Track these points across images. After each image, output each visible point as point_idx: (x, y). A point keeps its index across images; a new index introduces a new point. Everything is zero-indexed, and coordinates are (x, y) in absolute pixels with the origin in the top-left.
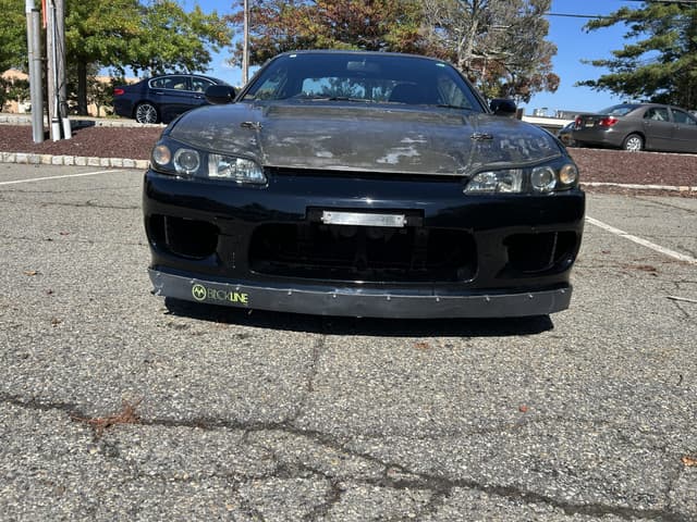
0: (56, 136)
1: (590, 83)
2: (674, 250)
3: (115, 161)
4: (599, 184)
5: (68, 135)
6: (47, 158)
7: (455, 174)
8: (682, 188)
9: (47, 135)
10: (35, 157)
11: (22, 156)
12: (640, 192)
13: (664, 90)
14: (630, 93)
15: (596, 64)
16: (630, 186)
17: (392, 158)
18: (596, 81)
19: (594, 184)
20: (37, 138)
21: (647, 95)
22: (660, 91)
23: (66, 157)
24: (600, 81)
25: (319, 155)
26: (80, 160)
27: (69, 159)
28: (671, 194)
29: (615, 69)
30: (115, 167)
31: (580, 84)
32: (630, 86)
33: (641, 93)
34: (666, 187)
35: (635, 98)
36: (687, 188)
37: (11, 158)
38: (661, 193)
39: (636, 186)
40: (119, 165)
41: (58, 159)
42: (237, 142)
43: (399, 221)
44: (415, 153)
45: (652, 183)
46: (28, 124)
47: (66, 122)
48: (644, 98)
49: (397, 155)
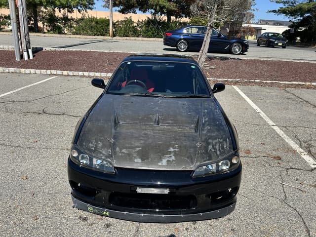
0: (26, 58)
1: (274, 11)
2: (293, 139)
3: (54, 72)
4: (270, 81)
5: (31, 57)
6: (23, 70)
7: (189, 169)
8: (308, 83)
9: (22, 57)
10: (18, 70)
11: (12, 70)
12: (288, 86)
13: (309, 15)
14: (293, 16)
15: (277, 2)
16: (284, 82)
17: (164, 162)
18: (277, 10)
19: (268, 82)
20: (18, 59)
21: (301, 17)
22: (307, 15)
23: (31, 70)
24: (279, 11)
25: (136, 161)
26: (38, 71)
27: (33, 71)
28: (302, 86)
29: (286, 5)
30: (54, 75)
31: (269, 12)
32: (293, 13)
33: (298, 16)
34: (300, 83)
35: (295, 18)
36: (310, 83)
37: (7, 71)
38: (297, 86)
39: (287, 83)
40: (55, 73)
41: (28, 71)
42: (104, 152)
43: (166, 191)
44: (173, 158)
45: (294, 81)
46: (13, 49)
47: (30, 51)
48: (299, 18)
49: (166, 160)
